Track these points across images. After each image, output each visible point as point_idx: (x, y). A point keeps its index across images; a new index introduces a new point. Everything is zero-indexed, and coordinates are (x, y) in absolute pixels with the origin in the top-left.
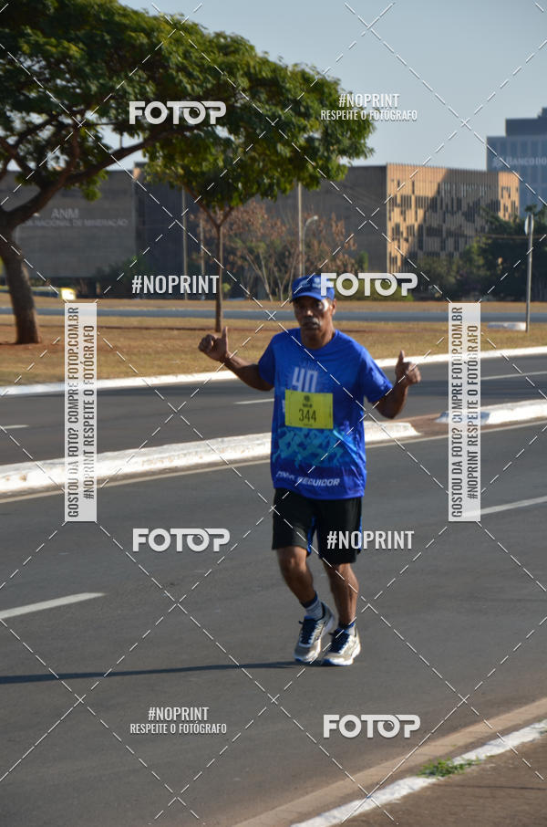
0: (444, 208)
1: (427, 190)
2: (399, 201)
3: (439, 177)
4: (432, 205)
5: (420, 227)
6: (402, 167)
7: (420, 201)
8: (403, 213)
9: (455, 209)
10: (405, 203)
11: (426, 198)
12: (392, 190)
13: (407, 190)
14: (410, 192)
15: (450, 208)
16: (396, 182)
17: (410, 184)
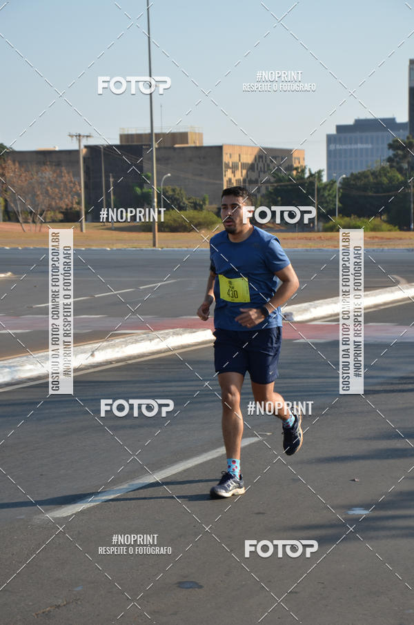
0: (259, 169)
1: (249, 159)
2: (231, 165)
3: (255, 152)
4: (251, 168)
5: (244, 180)
6: (233, 146)
7: (244, 166)
8: (233, 172)
9: (266, 169)
10: (234, 168)
11: (248, 164)
12: (226, 159)
13: (235, 159)
14: (238, 161)
15: (262, 169)
16: (228, 155)
17: (238, 155)
